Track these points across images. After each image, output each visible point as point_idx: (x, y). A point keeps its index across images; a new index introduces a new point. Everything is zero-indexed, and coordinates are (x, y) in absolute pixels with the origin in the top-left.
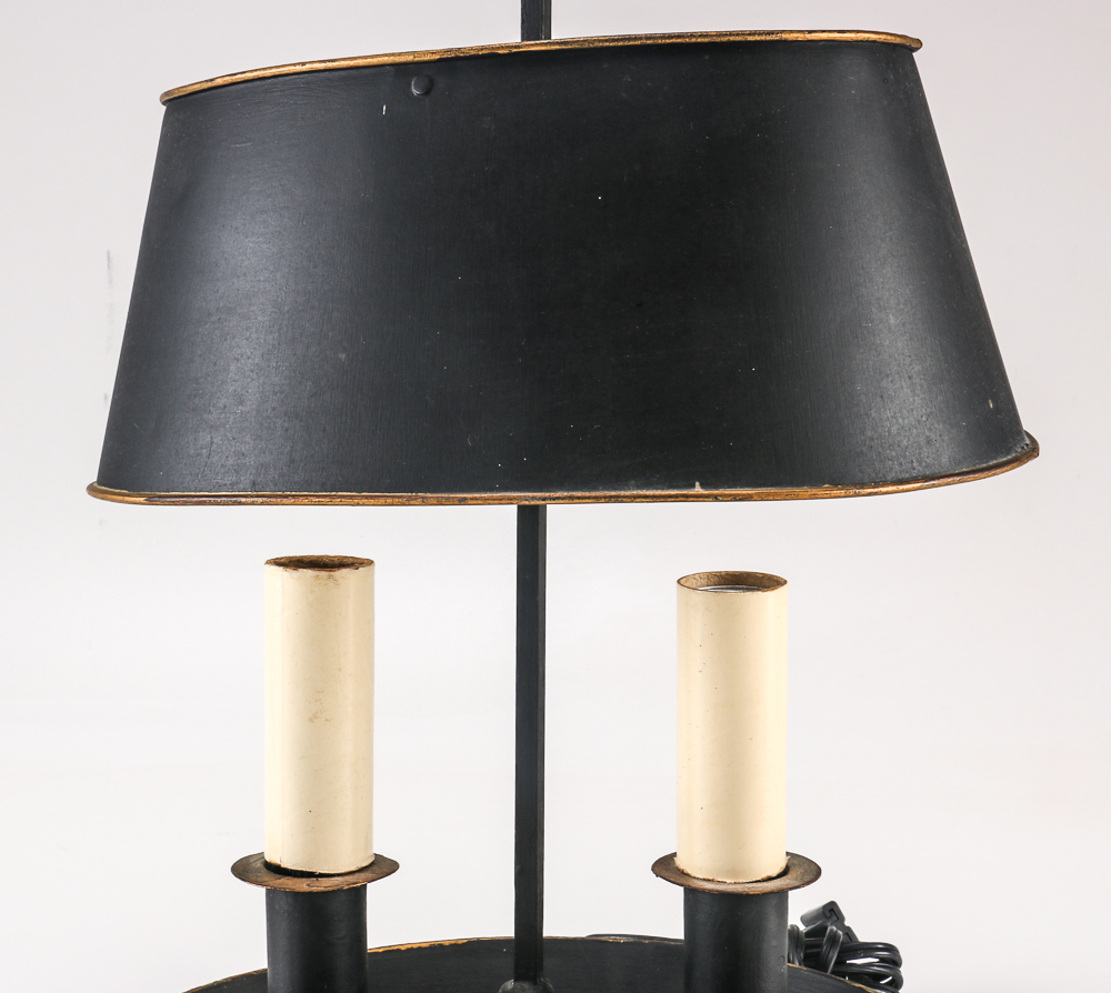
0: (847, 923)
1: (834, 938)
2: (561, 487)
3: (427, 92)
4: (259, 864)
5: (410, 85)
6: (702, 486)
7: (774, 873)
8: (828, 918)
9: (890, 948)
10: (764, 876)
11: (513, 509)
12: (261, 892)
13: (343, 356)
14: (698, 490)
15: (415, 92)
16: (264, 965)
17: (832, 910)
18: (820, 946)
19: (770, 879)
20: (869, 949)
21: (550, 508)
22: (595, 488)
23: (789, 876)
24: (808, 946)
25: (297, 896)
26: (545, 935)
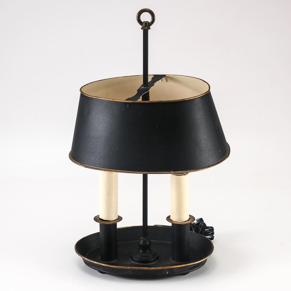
0: (204, 222)
1: (201, 225)
2: (151, 171)
3: (130, 107)
4: (98, 218)
5: (127, 106)
6: (173, 171)
7: (187, 220)
8: (201, 221)
9: (212, 227)
10: (185, 221)
11: (142, 174)
12: (99, 224)
13: (117, 149)
14: (172, 172)
15: (128, 106)
16: (99, 231)
17: (201, 220)
18: (198, 227)
19: (186, 221)
20: (208, 228)
21: (148, 174)
22: (157, 172)
23: (189, 221)
24: (196, 227)
25: (106, 225)
26: (148, 225)
